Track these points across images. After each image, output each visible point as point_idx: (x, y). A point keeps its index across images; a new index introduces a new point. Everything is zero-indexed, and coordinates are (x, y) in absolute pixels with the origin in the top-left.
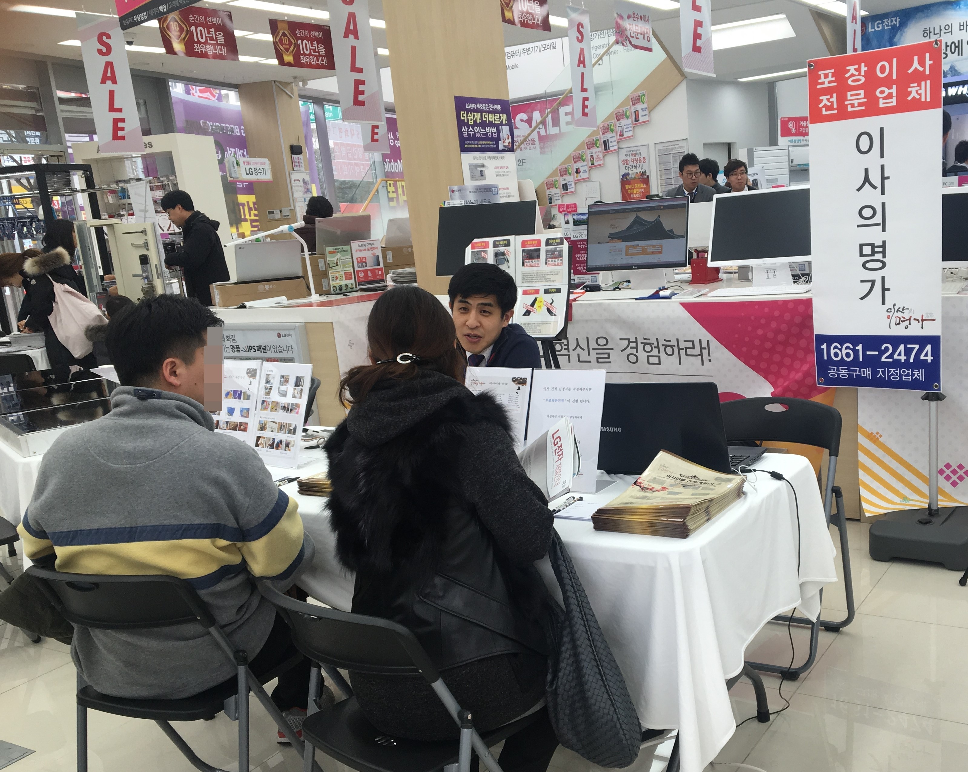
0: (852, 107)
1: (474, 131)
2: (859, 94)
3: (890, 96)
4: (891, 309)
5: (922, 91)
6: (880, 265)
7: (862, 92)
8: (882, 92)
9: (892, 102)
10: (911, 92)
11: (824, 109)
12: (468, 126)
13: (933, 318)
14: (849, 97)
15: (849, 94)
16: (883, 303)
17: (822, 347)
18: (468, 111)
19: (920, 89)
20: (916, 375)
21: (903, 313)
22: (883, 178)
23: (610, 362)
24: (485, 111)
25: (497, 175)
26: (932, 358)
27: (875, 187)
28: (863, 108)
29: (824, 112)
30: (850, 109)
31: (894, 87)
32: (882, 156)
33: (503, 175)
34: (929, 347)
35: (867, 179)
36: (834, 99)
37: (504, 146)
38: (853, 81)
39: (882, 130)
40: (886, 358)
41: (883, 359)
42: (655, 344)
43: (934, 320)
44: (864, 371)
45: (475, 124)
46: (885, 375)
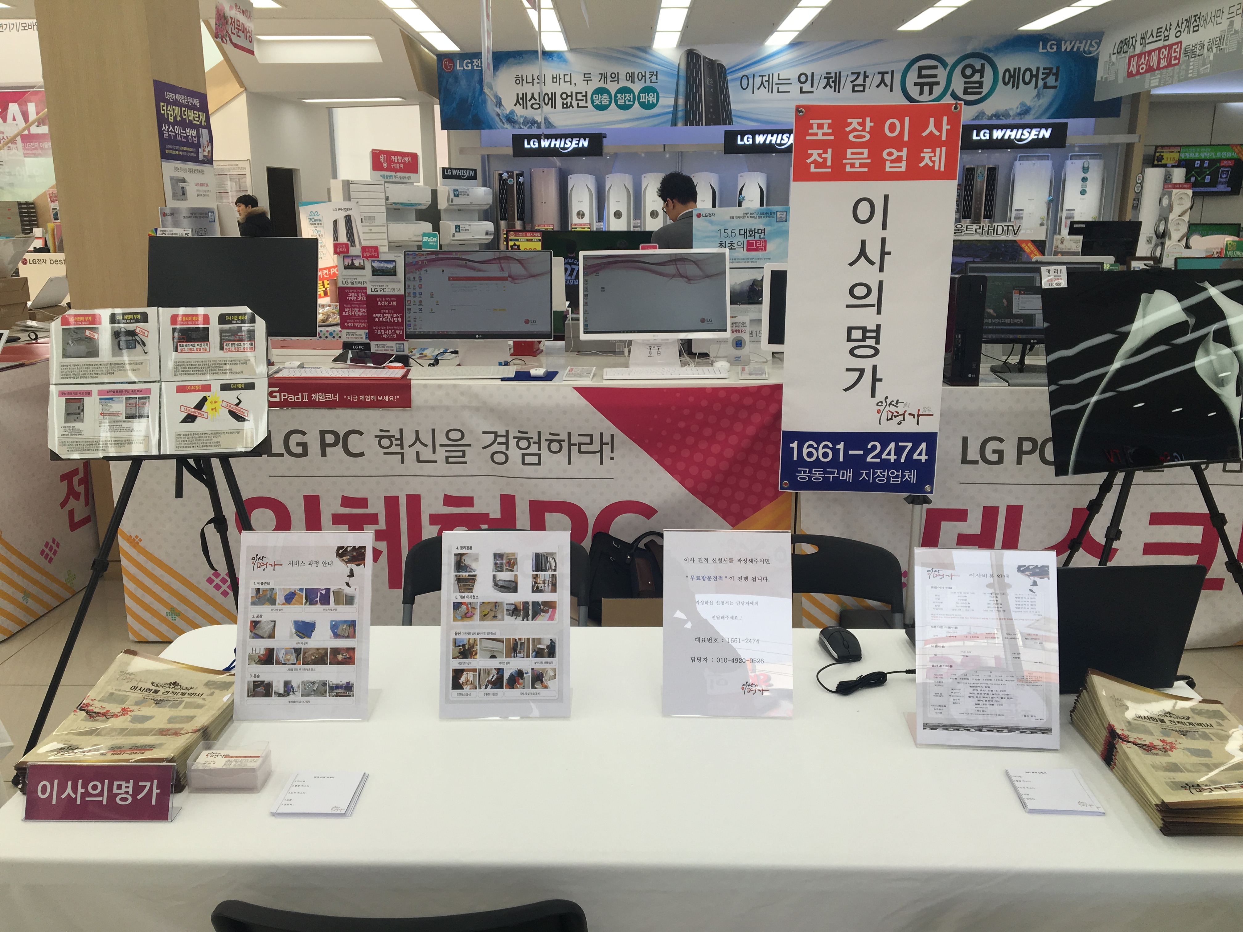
0: (851, 167)
1: (175, 132)
2: (862, 153)
3: (899, 160)
4: (882, 402)
5: (936, 159)
6: (872, 352)
7: (866, 151)
8: (890, 154)
9: (901, 167)
10: (924, 158)
11: (812, 166)
12: (169, 124)
13: (930, 413)
14: (849, 155)
15: (849, 151)
16: (873, 395)
17: (791, 445)
18: (168, 103)
19: (935, 156)
20: (907, 476)
21: (897, 407)
22: (884, 253)
23: (466, 463)
24: (185, 106)
25: (198, 195)
26: (927, 457)
27: (872, 263)
28: (866, 170)
29: (813, 169)
30: (848, 169)
31: (905, 149)
32: (884, 227)
33: (204, 195)
34: (923, 446)
35: (863, 253)
36: (829, 155)
37: (204, 156)
38: (855, 137)
39: (886, 197)
40: (872, 458)
41: (869, 459)
42: (536, 439)
43: (932, 415)
44: (843, 473)
45: (176, 123)
46: (869, 477)
